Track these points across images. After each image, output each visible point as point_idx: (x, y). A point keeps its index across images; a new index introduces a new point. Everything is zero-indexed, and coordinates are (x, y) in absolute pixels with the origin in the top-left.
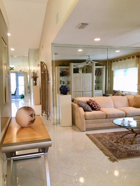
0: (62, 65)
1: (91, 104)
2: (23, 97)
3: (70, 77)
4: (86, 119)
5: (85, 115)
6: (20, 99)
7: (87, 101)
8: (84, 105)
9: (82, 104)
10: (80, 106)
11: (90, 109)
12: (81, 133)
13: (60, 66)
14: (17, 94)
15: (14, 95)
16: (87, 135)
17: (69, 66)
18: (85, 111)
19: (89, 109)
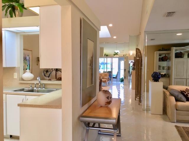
0: (162, 49)
1: (185, 94)
2: (122, 80)
3: (171, 62)
4: (177, 110)
5: (176, 105)
6: (120, 82)
7: (181, 91)
8: (176, 94)
9: (174, 93)
10: (172, 95)
11: (184, 98)
12: (171, 123)
13: (159, 50)
14: (118, 77)
15: (116, 78)
16: (176, 127)
17: (170, 50)
18: (177, 100)
19: (182, 99)
